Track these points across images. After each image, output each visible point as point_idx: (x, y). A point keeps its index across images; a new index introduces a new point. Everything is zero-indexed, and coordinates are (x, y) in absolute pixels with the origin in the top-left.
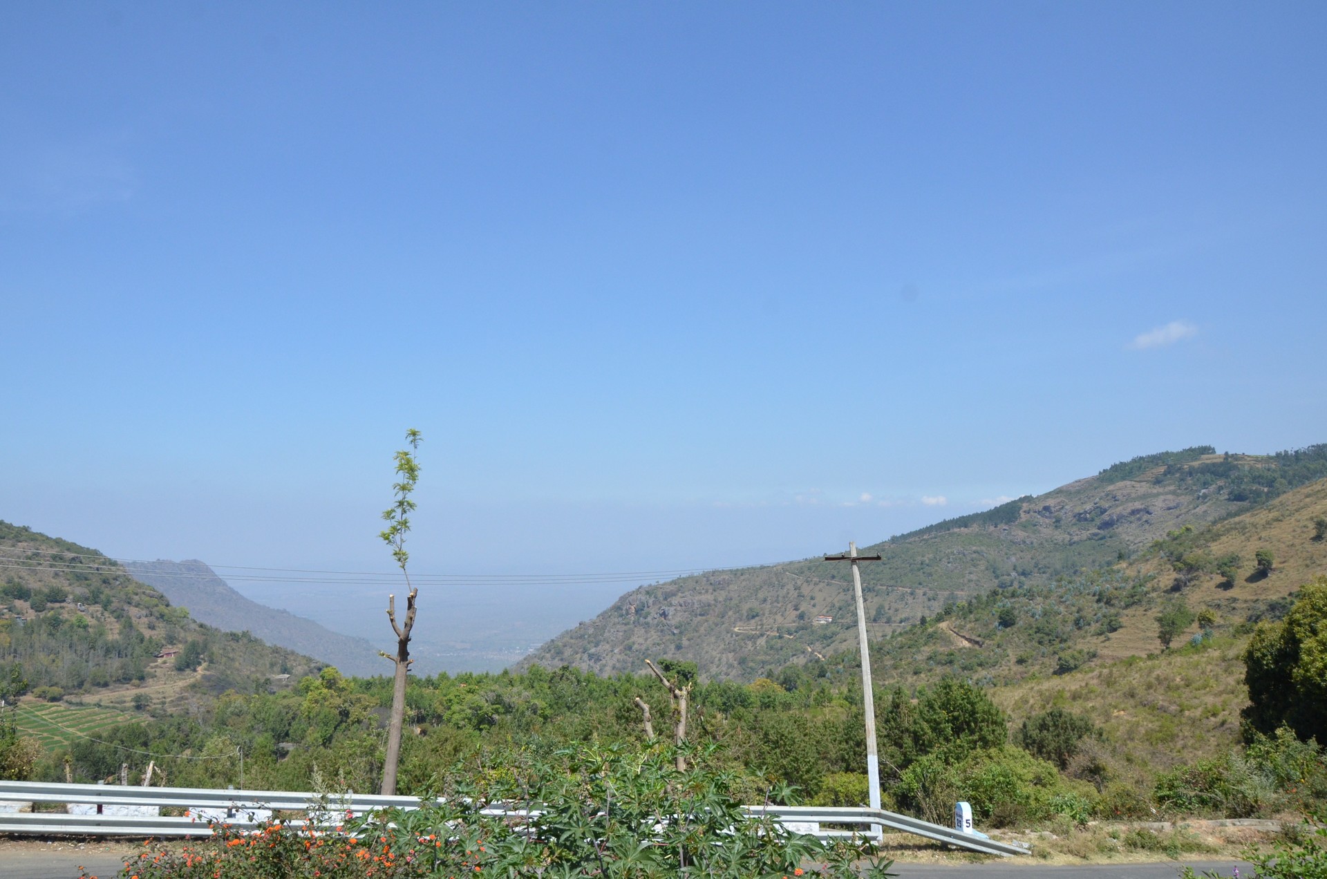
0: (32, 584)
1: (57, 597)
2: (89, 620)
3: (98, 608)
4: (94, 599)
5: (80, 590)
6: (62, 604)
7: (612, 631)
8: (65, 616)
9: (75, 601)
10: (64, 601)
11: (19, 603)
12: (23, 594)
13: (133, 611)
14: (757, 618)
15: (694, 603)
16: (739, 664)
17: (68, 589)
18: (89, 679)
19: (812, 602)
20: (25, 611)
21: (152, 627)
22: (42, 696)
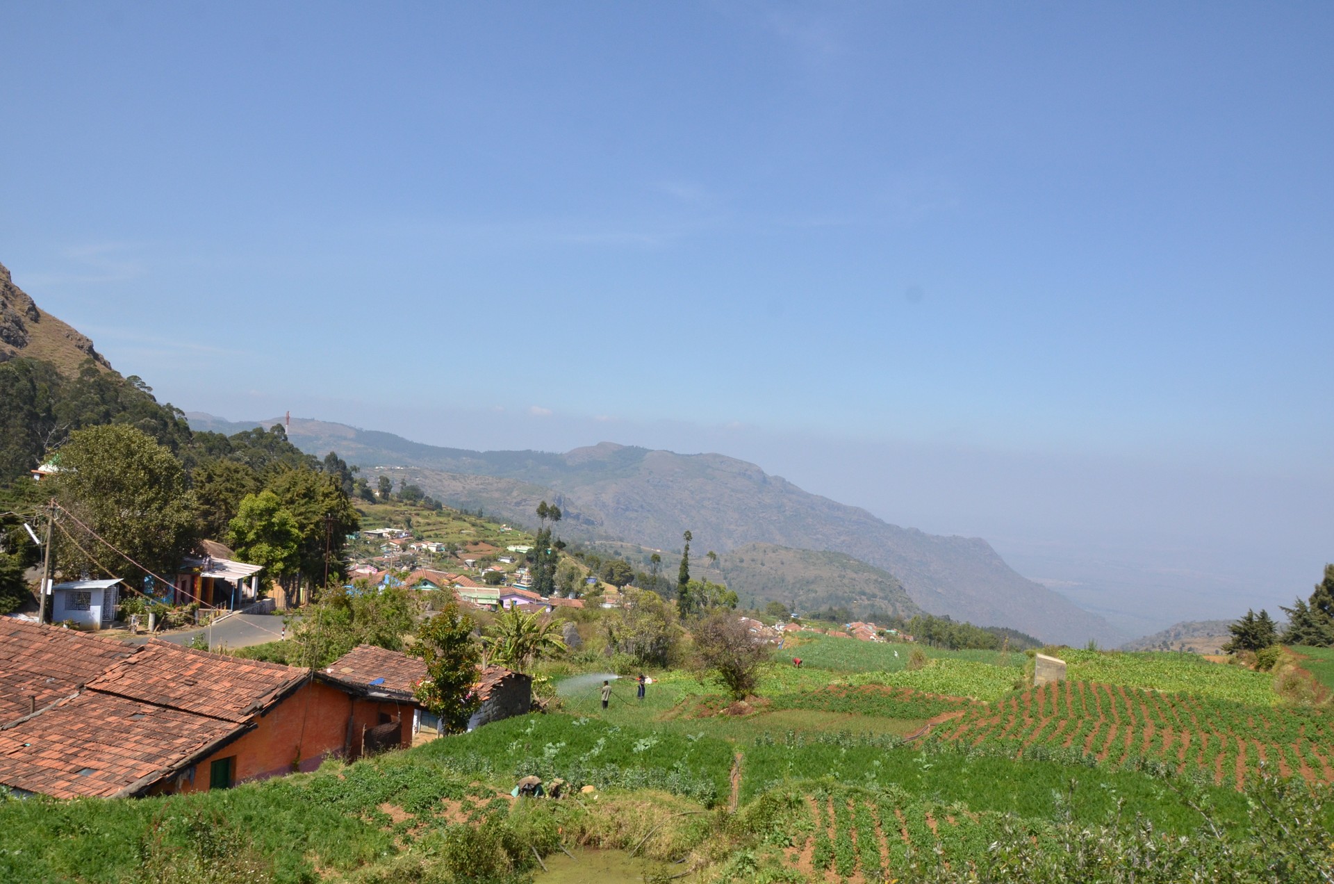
0: (868, 591)
1: (874, 596)
2: (884, 606)
3: (886, 601)
4: (885, 598)
5: (882, 595)
8: (876, 603)
11: (863, 597)
12: (864, 594)
13: (898, 604)
17: (878, 593)
21: (903, 611)
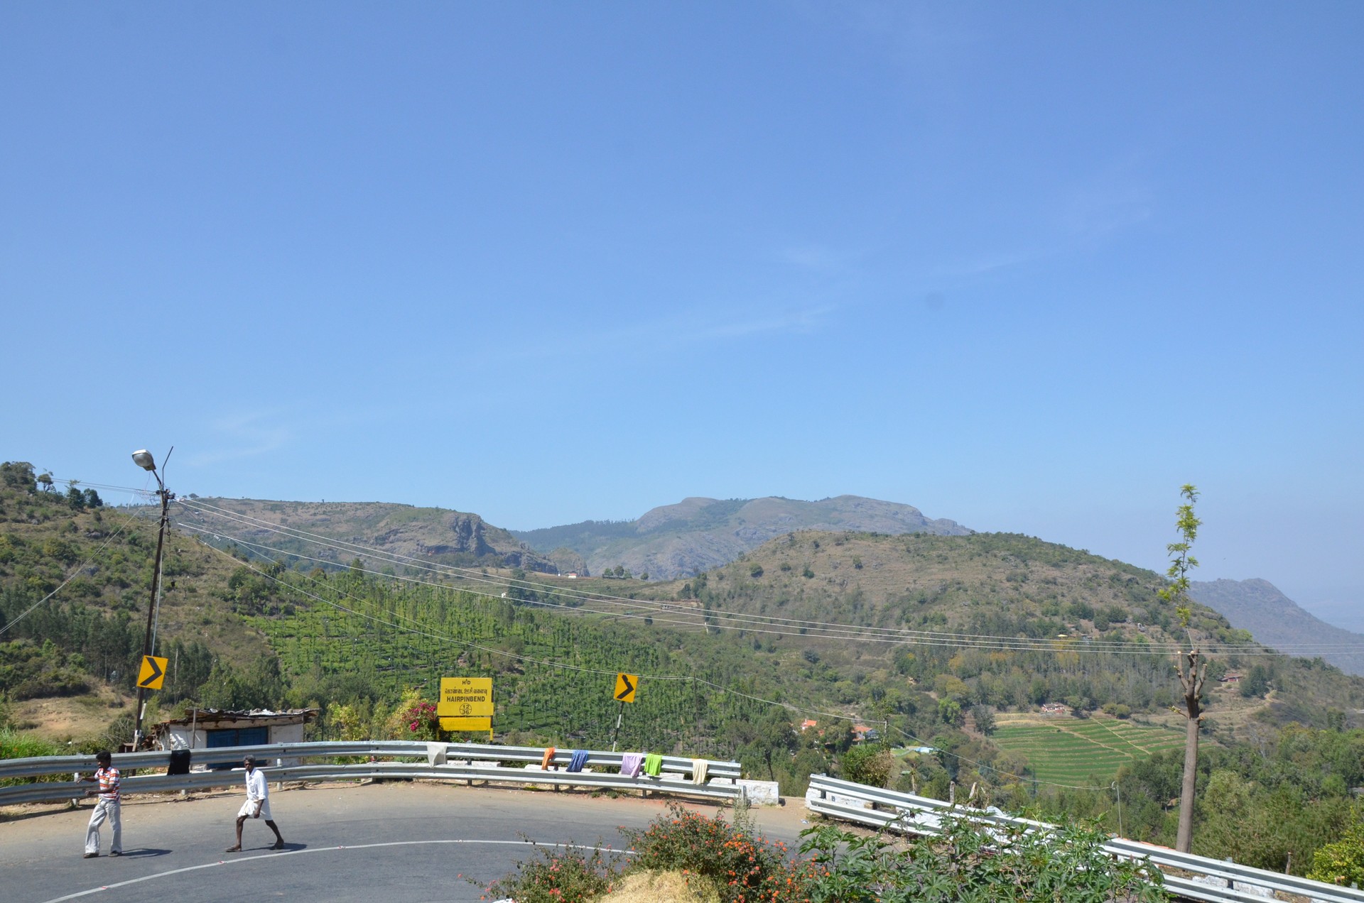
0: (1094, 604)
1: (1117, 617)
2: (1150, 641)
3: (1158, 628)
4: (1152, 619)
5: (1138, 611)
6: (1124, 624)
8: (1127, 635)
9: (1135, 621)
10: (1124, 621)
11: (1084, 622)
12: (1087, 614)
13: (1191, 633)
17: (1127, 609)
18: (1154, 700)
20: (1090, 631)
21: (1213, 650)
22: (1111, 712)
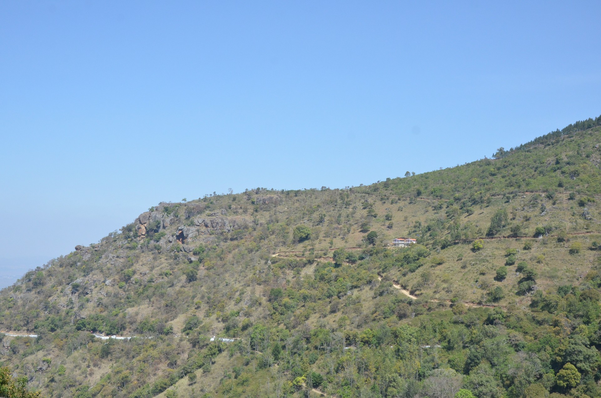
7: (111, 256)
14: (307, 242)
15: (224, 224)
16: (270, 300)
19: (387, 223)
